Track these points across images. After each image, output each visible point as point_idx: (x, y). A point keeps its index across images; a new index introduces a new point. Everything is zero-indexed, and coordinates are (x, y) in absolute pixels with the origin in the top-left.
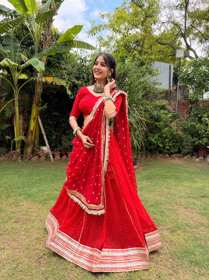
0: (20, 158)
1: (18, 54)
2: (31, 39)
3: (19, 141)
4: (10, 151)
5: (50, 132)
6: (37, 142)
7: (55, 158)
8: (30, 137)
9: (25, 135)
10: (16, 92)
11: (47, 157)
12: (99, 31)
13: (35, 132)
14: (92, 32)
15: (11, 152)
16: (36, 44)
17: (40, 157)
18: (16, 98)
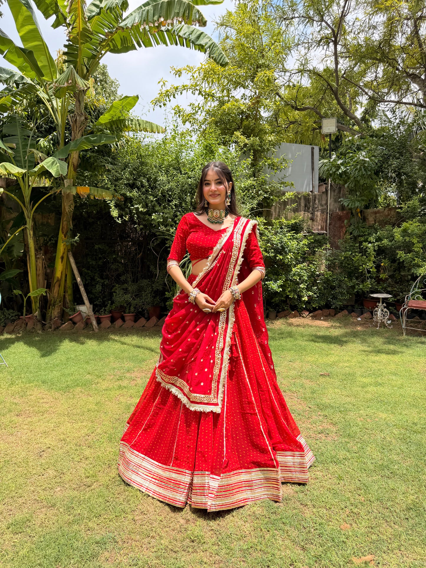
0: (39, 326)
1: (28, 149)
2: (52, 122)
3: (37, 297)
4: (22, 315)
5: (93, 279)
6: (68, 298)
7: (102, 325)
8: (56, 289)
9: (49, 286)
10: (29, 214)
11: (87, 323)
12: (174, 97)
13: (66, 280)
14: (159, 101)
15: (24, 317)
16: (60, 129)
17: (75, 323)
18: (29, 224)
